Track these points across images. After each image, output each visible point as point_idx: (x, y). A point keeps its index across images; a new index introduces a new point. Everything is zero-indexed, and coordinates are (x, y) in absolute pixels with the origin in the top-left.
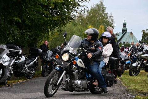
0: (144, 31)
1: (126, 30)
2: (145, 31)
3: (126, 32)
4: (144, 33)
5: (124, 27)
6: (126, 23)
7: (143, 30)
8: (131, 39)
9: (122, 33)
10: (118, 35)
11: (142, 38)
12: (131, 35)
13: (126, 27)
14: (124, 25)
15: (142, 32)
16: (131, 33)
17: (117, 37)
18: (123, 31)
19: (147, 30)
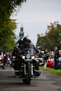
0: (39, 35)
1: (23, 34)
2: (40, 35)
3: (23, 36)
4: (39, 37)
5: (21, 31)
6: (23, 28)
7: (38, 34)
9: (19, 36)
10: (16, 39)
11: (37, 42)
13: (23, 31)
14: (21, 29)
15: (37, 36)
17: (15, 40)
18: (20, 34)
19: (42, 34)
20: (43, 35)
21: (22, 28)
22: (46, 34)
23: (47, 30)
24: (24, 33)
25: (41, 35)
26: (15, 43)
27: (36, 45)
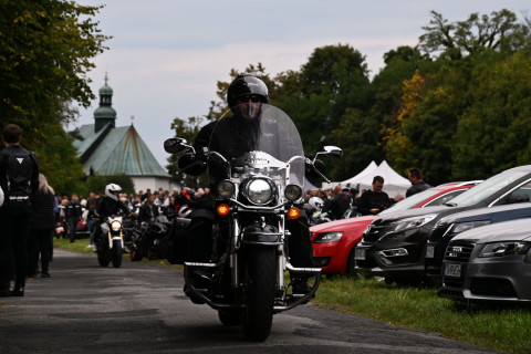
0: (181, 122)
1: (113, 120)
2: (185, 125)
3: (112, 126)
4: (179, 130)
5: (102, 104)
6: (111, 91)
7: (177, 121)
8: (131, 154)
9: (93, 128)
10: (81, 139)
12: (131, 140)
13: (109, 105)
14: (102, 97)
15: (172, 128)
16: (132, 130)
17: (76, 143)
18: (96, 119)
19: (192, 120)
20: (196, 124)
21: (105, 91)
22: (209, 117)
23: (213, 103)
24: (115, 114)
25: (189, 125)
26: (79, 156)
27: (168, 167)
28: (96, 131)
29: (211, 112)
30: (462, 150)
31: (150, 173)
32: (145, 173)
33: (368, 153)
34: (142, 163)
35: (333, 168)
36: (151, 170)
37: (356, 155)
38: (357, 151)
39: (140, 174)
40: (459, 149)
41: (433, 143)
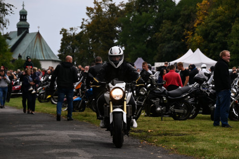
0: (65, 30)
1: (27, 29)
2: (67, 32)
3: (27, 32)
4: (65, 35)
5: (21, 20)
6: (26, 12)
7: (63, 30)
8: (38, 48)
9: (17, 33)
10: (10, 39)
11: (61, 47)
12: (38, 40)
13: (25, 20)
14: (21, 15)
15: (61, 34)
16: (38, 34)
17: (7, 41)
18: (18, 28)
19: (72, 29)
20: (74, 31)
21: (23, 12)
22: (81, 27)
23: (83, 19)
24: (29, 25)
25: (70, 32)
26: (10, 48)
27: (59, 55)
28: (18, 35)
29: (83, 24)
30: (235, 43)
31: (49, 59)
32: (46, 59)
33: (177, 46)
34: (44, 53)
35: (156, 54)
36: (50, 57)
37: (170, 47)
38: (170, 45)
39: (43, 59)
40: (232, 43)
41: (216, 39)
